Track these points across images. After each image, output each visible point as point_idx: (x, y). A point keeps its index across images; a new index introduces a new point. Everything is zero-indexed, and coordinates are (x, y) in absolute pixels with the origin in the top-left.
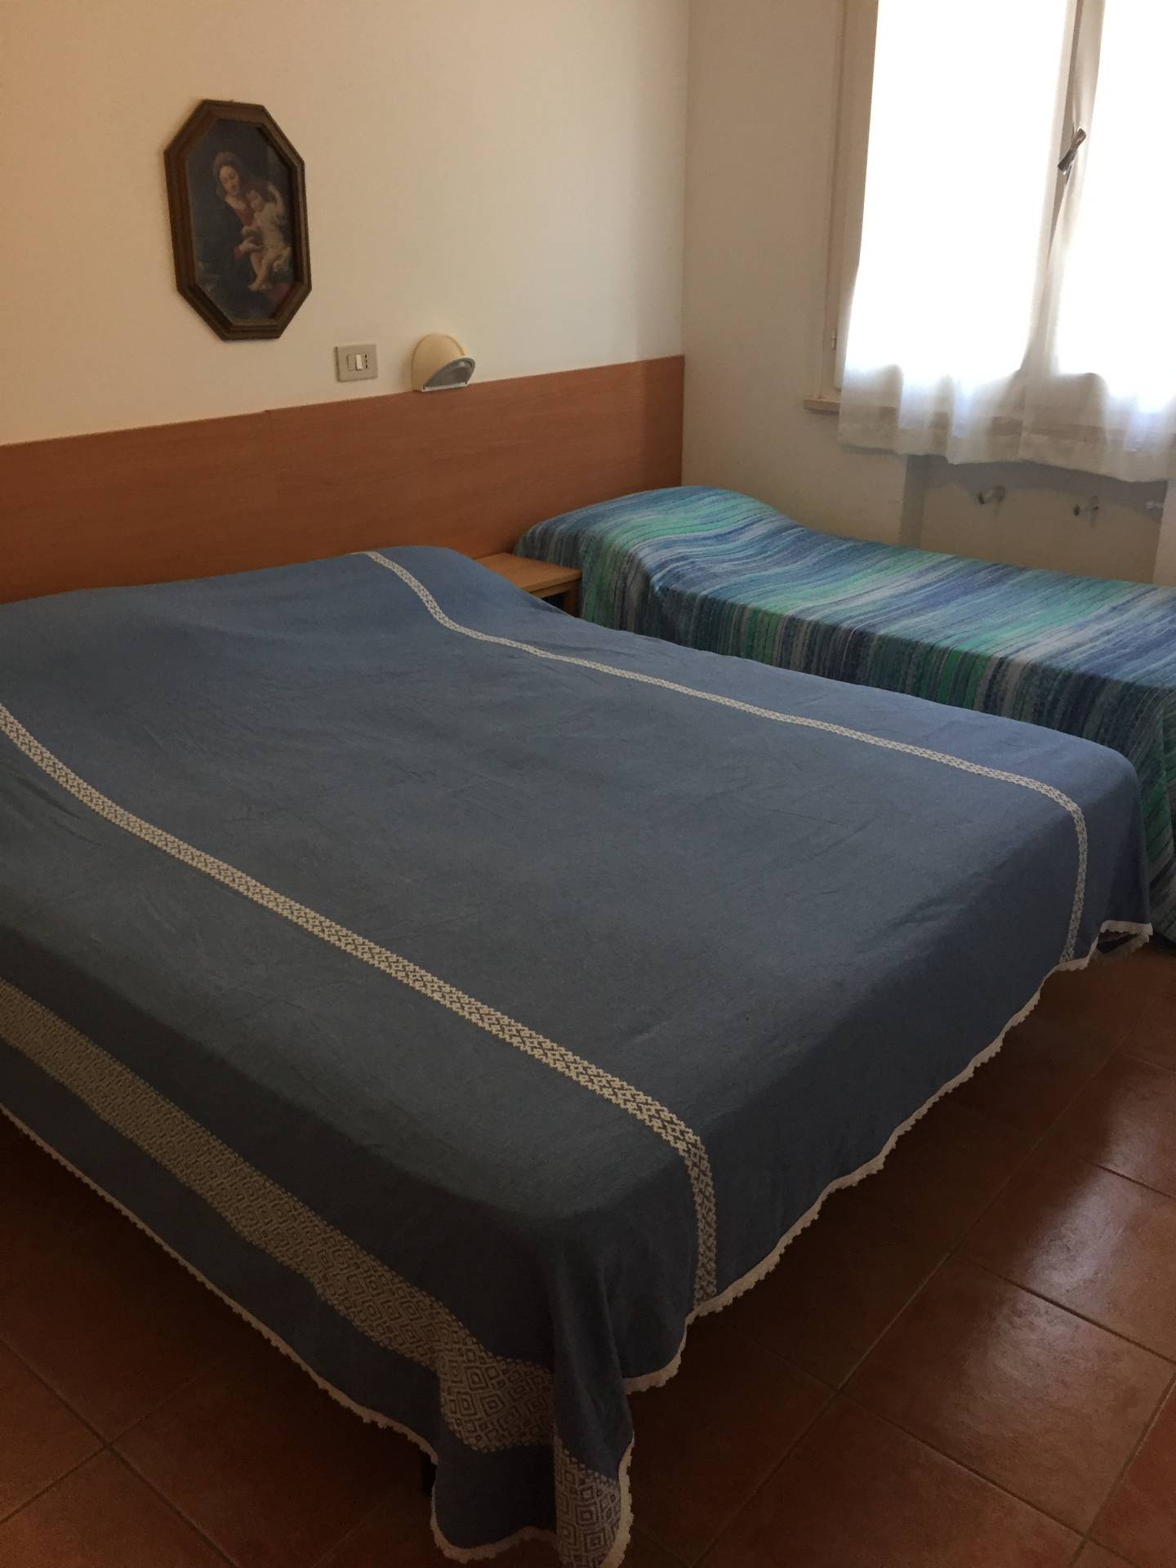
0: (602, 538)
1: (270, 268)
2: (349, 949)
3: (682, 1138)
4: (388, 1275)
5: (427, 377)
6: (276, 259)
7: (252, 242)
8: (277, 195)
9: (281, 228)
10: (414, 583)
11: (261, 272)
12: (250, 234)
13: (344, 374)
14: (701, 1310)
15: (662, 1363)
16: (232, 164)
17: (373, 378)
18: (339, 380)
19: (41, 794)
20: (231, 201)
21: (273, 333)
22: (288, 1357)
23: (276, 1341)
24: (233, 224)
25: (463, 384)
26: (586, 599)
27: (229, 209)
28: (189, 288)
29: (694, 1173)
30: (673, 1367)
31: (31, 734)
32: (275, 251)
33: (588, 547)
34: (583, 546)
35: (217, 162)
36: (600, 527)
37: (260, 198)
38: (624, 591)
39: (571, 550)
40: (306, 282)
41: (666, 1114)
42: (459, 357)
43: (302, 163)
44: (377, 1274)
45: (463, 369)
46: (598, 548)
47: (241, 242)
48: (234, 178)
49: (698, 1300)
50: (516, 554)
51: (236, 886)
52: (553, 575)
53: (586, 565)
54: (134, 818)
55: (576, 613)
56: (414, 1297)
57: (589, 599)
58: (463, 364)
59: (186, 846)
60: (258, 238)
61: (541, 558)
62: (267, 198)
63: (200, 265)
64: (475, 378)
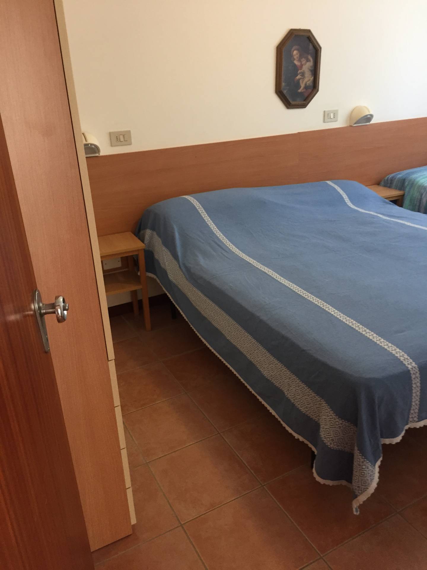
0: (415, 180)
1: (306, 84)
2: (306, 297)
3: (411, 364)
4: (308, 390)
5: (355, 121)
6: (308, 81)
7: (300, 75)
8: (311, 60)
9: (311, 71)
10: (341, 192)
11: (303, 86)
12: (300, 73)
13: (326, 120)
14: (411, 425)
15: (395, 436)
16: (297, 50)
17: (335, 121)
18: (324, 122)
19: (219, 245)
20: (296, 62)
21: (304, 106)
22: (274, 416)
23: (271, 411)
24: (295, 70)
25: (368, 124)
26: (405, 202)
27: (295, 65)
28: (279, 92)
29: (413, 376)
30: (398, 439)
31: (218, 229)
32: (308, 78)
33: (409, 183)
34: (407, 183)
35: (293, 50)
36: (414, 176)
37: (305, 61)
38: (421, 200)
39: (402, 184)
40: (317, 88)
41: (406, 356)
42: (368, 113)
43: (321, 48)
44: (305, 389)
45: (369, 118)
46: (413, 184)
47: (297, 76)
48: (298, 54)
49: (411, 421)
50: (380, 186)
51: (273, 276)
52: (394, 193)
53: (407, 190)
54: (244, 255)
55: (401, 206)
56: (315, 397)
57: (407, 202)
58: (369, 116)
59: (259, 264)
60: (303, 74)
61: (390, 187)
62: (308, 60)
63: (283, 84)
64: (373, 121)
